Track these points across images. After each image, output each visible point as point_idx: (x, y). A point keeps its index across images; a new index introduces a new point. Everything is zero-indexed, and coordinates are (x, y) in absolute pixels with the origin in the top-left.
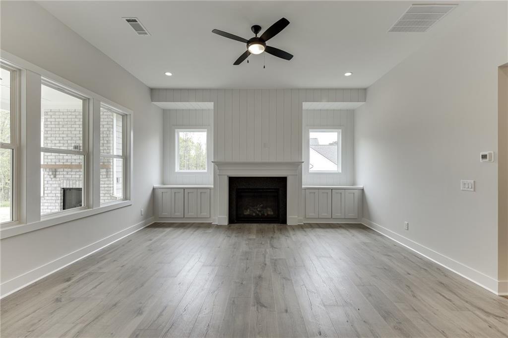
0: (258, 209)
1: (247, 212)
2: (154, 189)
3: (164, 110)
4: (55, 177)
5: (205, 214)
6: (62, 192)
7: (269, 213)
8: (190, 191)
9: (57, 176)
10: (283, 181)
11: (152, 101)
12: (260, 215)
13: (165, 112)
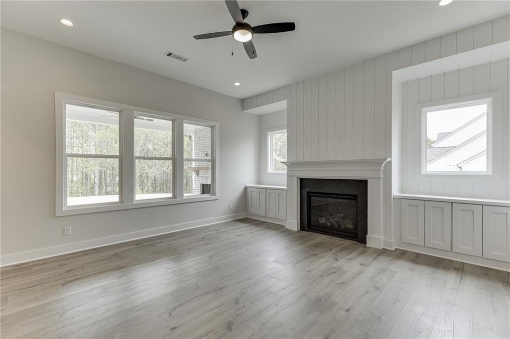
0: (336, 219)
1: (322, 221)
2: (246, 188)
3: (260, 116)
4: (198, 176)
5: (282, 216)
6: (202, 186)
7: (348, 226)
8: (270, 191)
9: (200, 175)
10: (362, 184)
11: (243, 110)
12: (336, 226)
13: (261, 118)
